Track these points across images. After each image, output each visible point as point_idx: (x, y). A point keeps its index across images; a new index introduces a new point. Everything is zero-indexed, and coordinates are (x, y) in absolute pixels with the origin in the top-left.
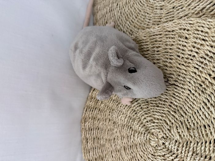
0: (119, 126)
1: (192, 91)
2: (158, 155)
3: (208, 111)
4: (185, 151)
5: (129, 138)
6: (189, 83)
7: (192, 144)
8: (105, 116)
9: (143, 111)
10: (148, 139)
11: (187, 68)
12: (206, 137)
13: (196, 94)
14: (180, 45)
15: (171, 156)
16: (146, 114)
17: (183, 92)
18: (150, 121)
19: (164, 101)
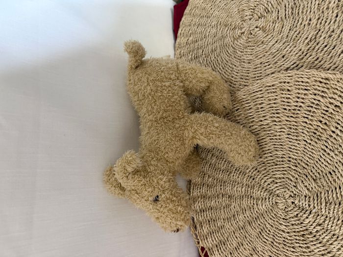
0: (236, 198)
1: (307, 141)
2: (290, 218)
3: (328, 157)
4: (318, 204)
5: (252, 209)
6: (302, 134)
7: (323, 195)
8: (216, 192)
9: (261, 174)
10: (274, 203)
11: (297, 119)
12: (334, 183)
13: (313, 143)
14: (284, 98)
15: (305, 213)
16: (265, 176)
17: (298, 144)
18: (271, 183)
19: (282, 157)
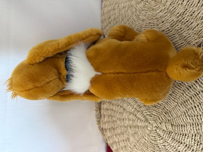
0: (127, 112)
1: (179, 104)
3: (185, 118)
4: (168, 137)
5: (134, 121)
6: (177, 98)
7: (173, 134)
8: (118, 103)
10: (146, 125)
12: (181, 132)
15: (159, 137)
16: (147, 110)
17: (173, 103)
18: (149, 115)
19: (160, 105)
